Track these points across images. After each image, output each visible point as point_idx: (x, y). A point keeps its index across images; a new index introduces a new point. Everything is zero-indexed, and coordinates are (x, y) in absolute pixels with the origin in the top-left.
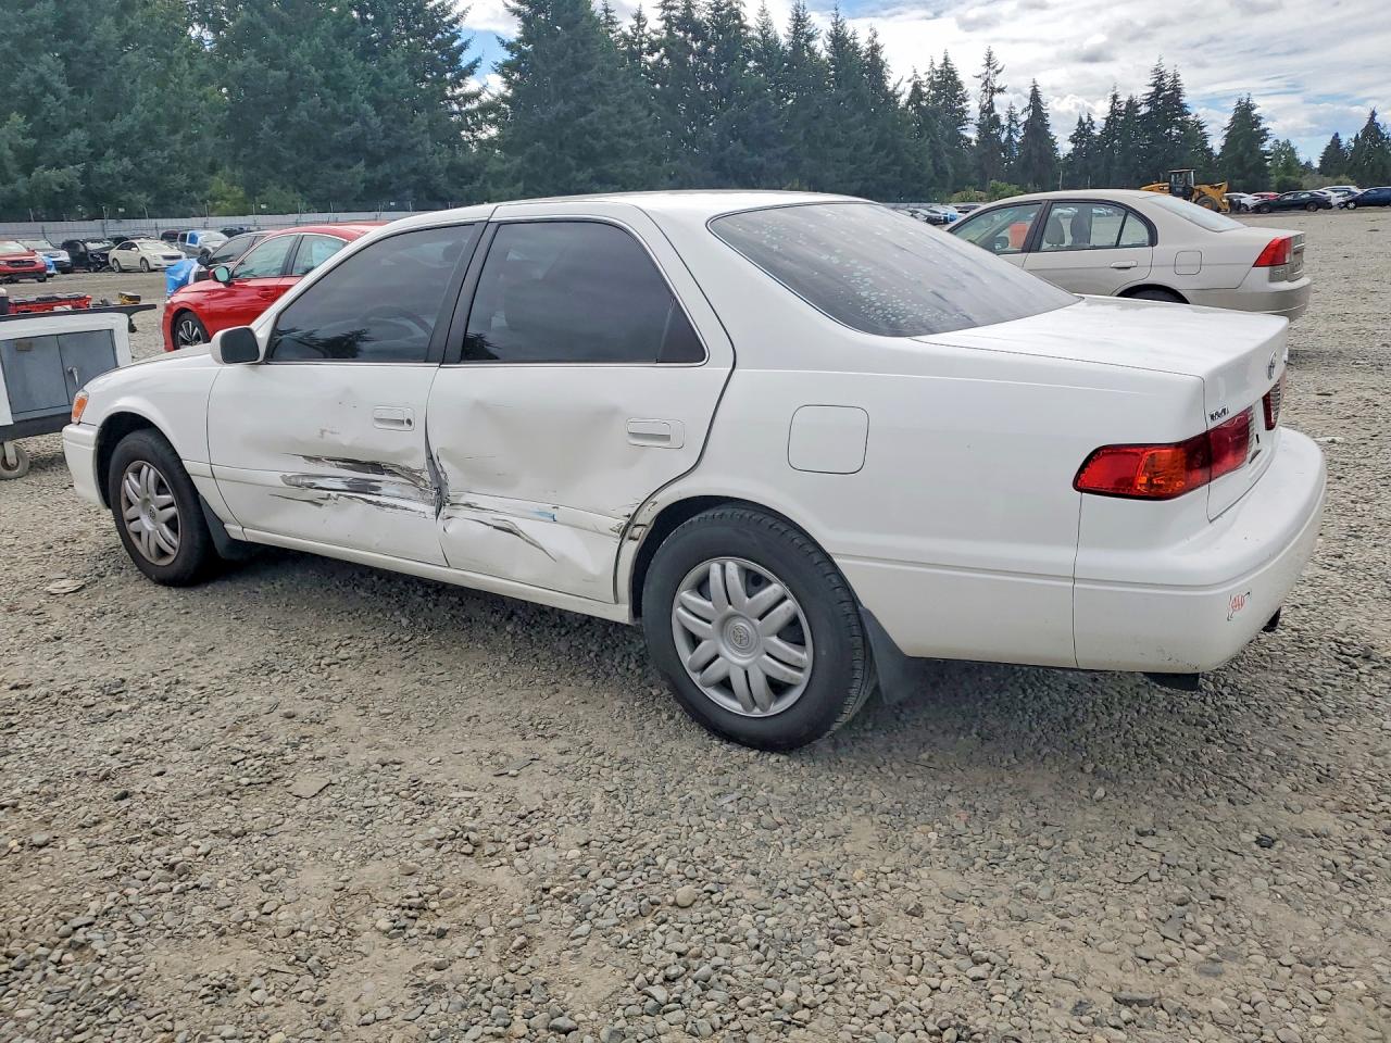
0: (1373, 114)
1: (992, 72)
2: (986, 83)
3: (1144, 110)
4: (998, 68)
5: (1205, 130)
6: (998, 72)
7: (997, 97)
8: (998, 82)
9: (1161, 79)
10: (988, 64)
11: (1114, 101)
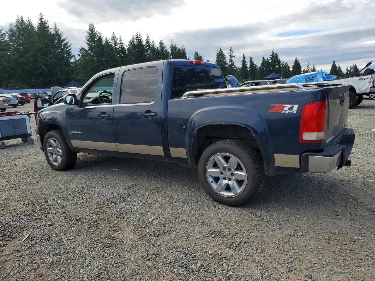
0: (334, 62)
1: (232, 52)
2: (230, 55)
3: (270, 61)
4: (233, 51)
5: (289, 66)
6: (233, 52)
7: (233, 58)
8: (233, 54)
9: (273, 54)
10: (231, 50)
11: (263, 59)
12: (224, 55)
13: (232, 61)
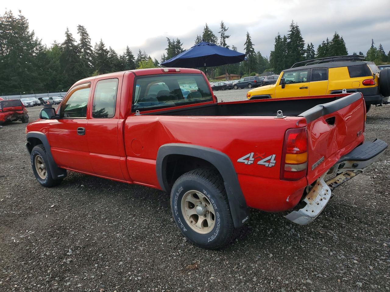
12: (213, 35)
13: (225, 44)
